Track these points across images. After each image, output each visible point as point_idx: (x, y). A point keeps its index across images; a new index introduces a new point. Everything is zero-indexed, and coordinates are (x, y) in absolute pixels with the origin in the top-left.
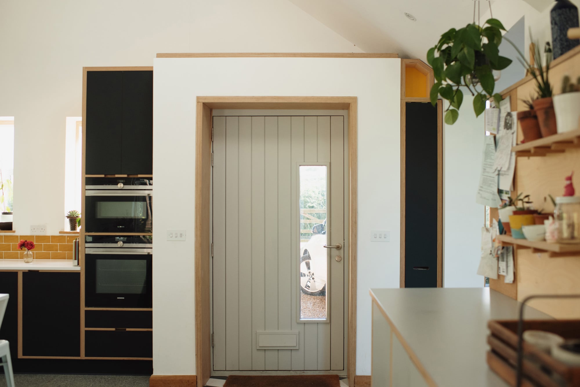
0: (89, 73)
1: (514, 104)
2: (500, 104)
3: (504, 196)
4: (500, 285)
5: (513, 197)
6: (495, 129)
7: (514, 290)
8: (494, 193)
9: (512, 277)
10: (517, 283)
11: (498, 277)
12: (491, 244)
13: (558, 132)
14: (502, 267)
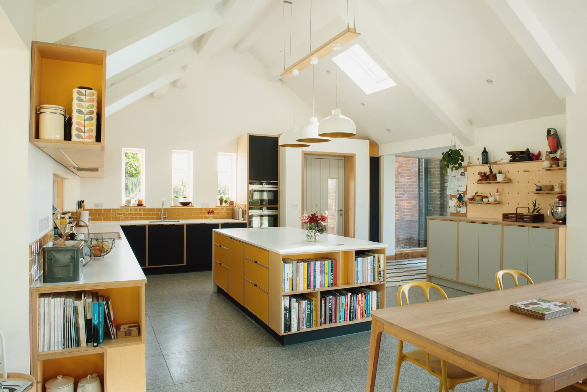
0: (250, 136)
1: (466, 170)
2: (458, 169)
3: (460, 192)
4: (457, 214)
5: (465, 193)
6: (455, 175)
7: (465, 215)
8: (455, 191)
9: (465, 212)
10: (468, 212)
11: (457, 212)
12: (454, 204)
13: (497, 181)
14: (459, 210)
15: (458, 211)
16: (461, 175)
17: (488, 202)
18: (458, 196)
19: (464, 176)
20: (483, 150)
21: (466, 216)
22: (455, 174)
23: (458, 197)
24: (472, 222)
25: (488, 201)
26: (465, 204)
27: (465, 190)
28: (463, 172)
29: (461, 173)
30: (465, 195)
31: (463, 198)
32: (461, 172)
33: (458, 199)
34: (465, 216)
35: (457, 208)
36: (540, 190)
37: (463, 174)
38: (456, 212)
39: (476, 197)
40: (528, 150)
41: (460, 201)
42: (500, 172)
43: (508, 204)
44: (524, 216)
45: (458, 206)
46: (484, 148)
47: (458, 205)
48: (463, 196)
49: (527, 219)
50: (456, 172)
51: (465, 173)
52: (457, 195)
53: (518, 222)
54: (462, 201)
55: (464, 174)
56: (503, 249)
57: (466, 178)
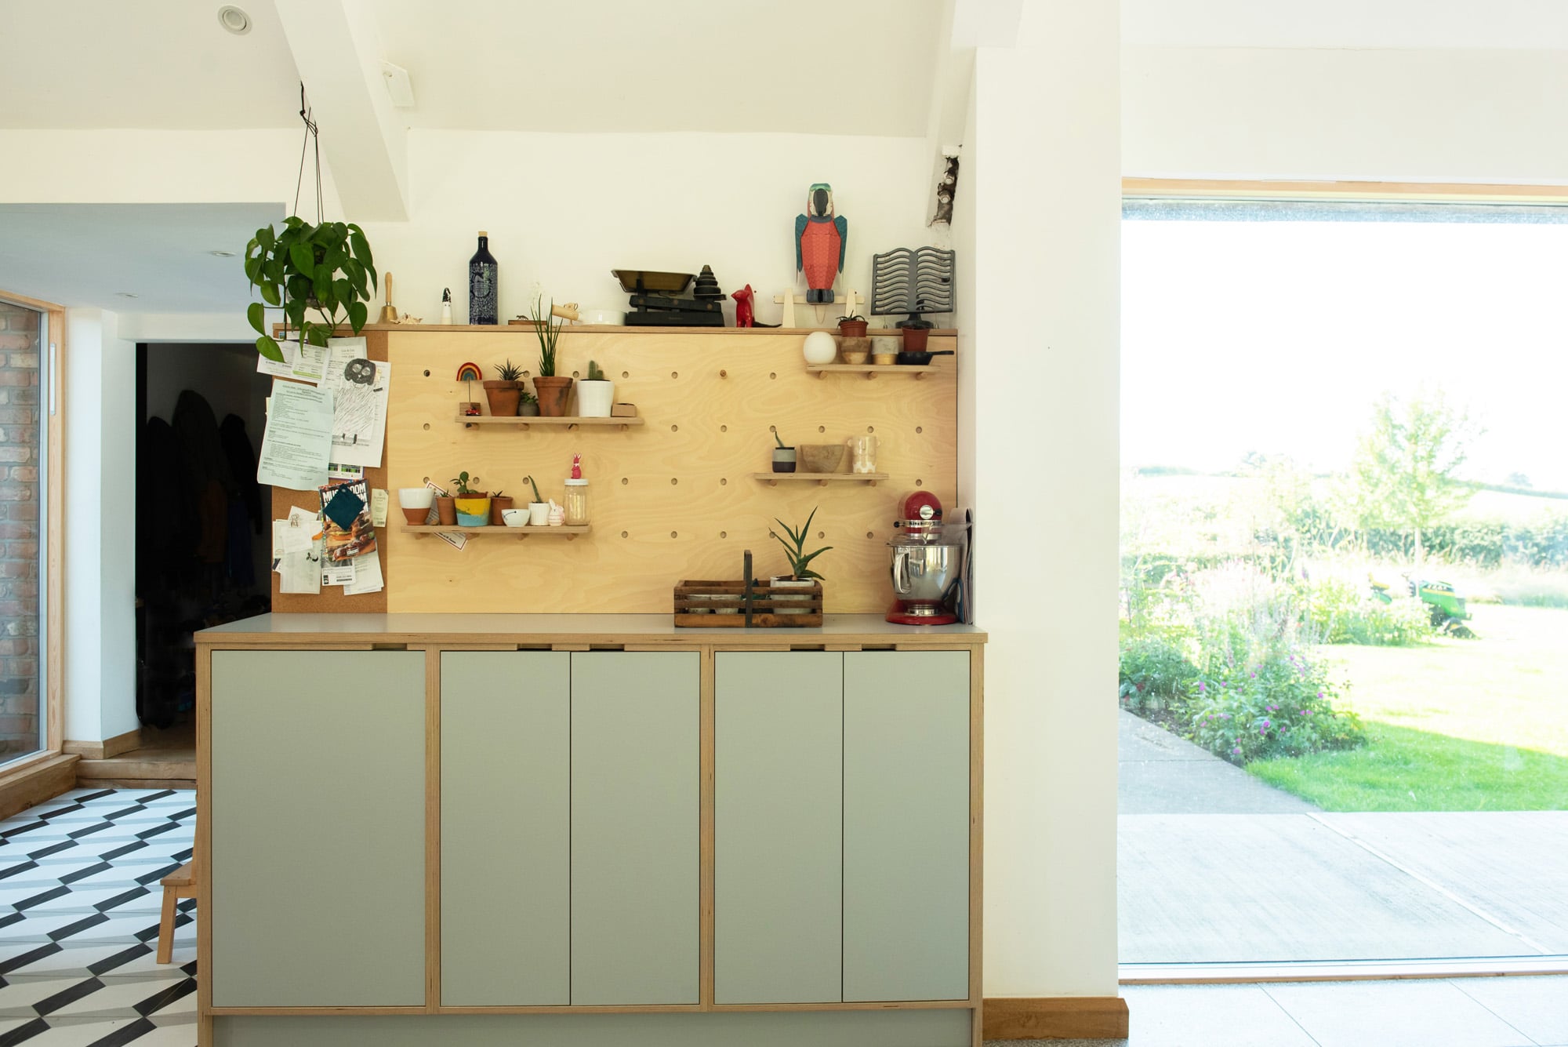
1: (378, 351)
2: (330, 341)
3: (340, 474)
4: (329, 600)
5: (375, 477)
6: (311, 376)
7: (374, 603)
8: (313, 470)
9: (376, 585)
10: (389, 588)
11: (322, 588)
12: (309, 545)
13: (577, 414)
14: (335, 575)
15: (332, 582)
16: (350, 374)
17: (528, 530)
18: (329, 496)
19: (369, 380)
20: (474, 249)
21: (383, 610)
22: (307, 370)
23: (331, 503)
24: (523, 648)
25: (526, 522)
26: (372, 539)
27: (376, 463)
28: (359, 361)
29: (350, 365)
30: (375, 492)
31: (366, 507)
32: (349, 360)
33: (326, 511)
34: (371, 611)
35: (322, 566)
36: (790, 467)
37: (360, 373)
38: (316, 590)
39: (461, 504)
40: (707, 272)
41: (346, 527)
42: (596, 375)
43: (625, 534)
44: (776, 598)
45: (338, 552)
46: (480, 239)
47: (331, 551)
48: (363, 497)
49: (797, 611)
50: (318, 360)
51: (373, 367)
52: (323, 490)
53: (757, 626)
54: (362, 523)
55: (367, 372)
56: (713, 777)
57: (383, 396)
